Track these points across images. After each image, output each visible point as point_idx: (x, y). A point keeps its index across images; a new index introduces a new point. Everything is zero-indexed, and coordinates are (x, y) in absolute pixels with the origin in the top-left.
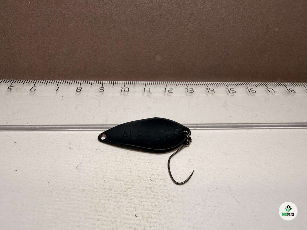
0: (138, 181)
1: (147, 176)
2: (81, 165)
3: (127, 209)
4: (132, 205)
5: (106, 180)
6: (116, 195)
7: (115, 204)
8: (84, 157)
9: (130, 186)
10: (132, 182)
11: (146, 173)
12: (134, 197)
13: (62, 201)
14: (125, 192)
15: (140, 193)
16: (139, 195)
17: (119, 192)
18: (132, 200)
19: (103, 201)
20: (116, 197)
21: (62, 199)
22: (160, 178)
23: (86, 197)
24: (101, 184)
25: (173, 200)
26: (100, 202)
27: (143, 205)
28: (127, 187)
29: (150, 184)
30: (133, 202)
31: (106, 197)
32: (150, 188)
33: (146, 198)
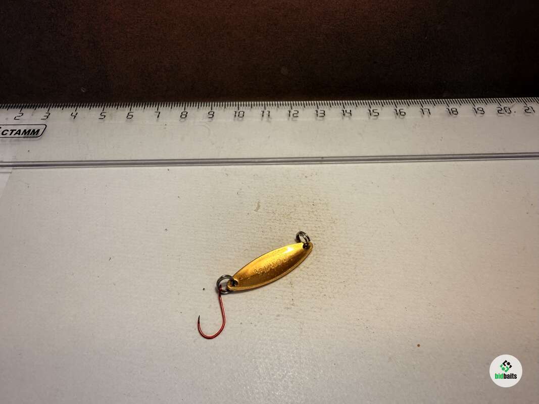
0: (301, 206)
1: (310, 201)
2: (242, 191)
3: (292, 230)
4: (297, 227)
5: (269, 205)
6: (279, 218)
7: (281, 225)
8: (243, 183)
9: (292, 210)
10: (295, 206)
11: (308, 198)
12: (296, 220)
13: (230, 224)
15: (303, 216)
16: (302, 218)
18: (296, 223)
19: (268, 223)
20: (280, 220)
21: (229, 221)
22: (322, 202)
23: (252, 220)
24: (264, 209)
25: (336, 221)
26: (265, 224)
27: (307, 227)
28: (290, 211)
29: (312, 208)
30: (298, 224)
31: (270, 220)
32: (313, 212)
33: (309, 220)
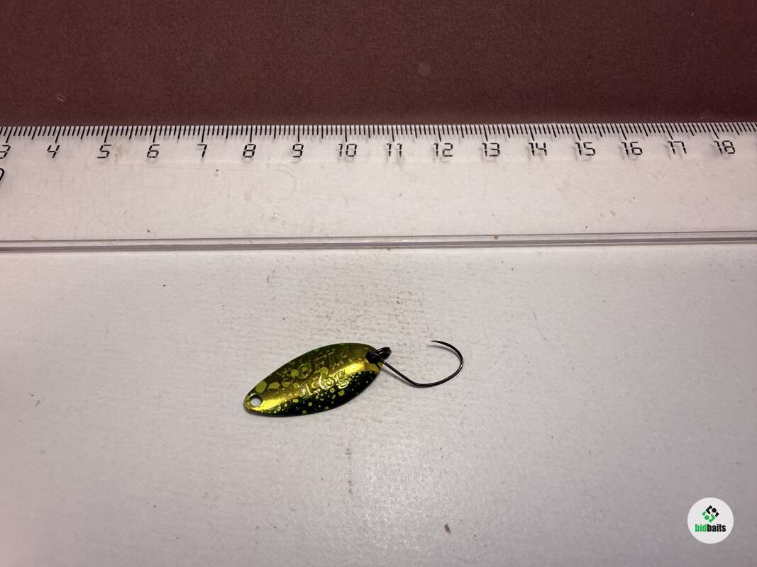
0: (376, 304)
1: (392, 295)
2: (276, 274)
5: (321, 302)
11: (389, 289)
12: (366, 331)
14: (354, 322)
15: (379, 324)
16: (376, 327)
17: (343, 322)
19: (317, 337)
20: (339, 331)
21: (250, 332)
22: (413, 298)
23: (289, 330)
24: (312, 309)
28: (357, 314)
29: (396, 309)
31: (322, 330)
32: (396, 315)
33: (388, 331)
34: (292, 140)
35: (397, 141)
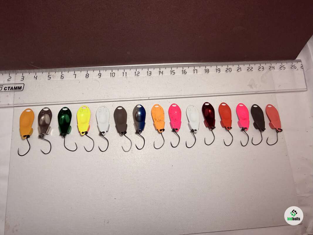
34: (98, 72)
35: (125, 72)
